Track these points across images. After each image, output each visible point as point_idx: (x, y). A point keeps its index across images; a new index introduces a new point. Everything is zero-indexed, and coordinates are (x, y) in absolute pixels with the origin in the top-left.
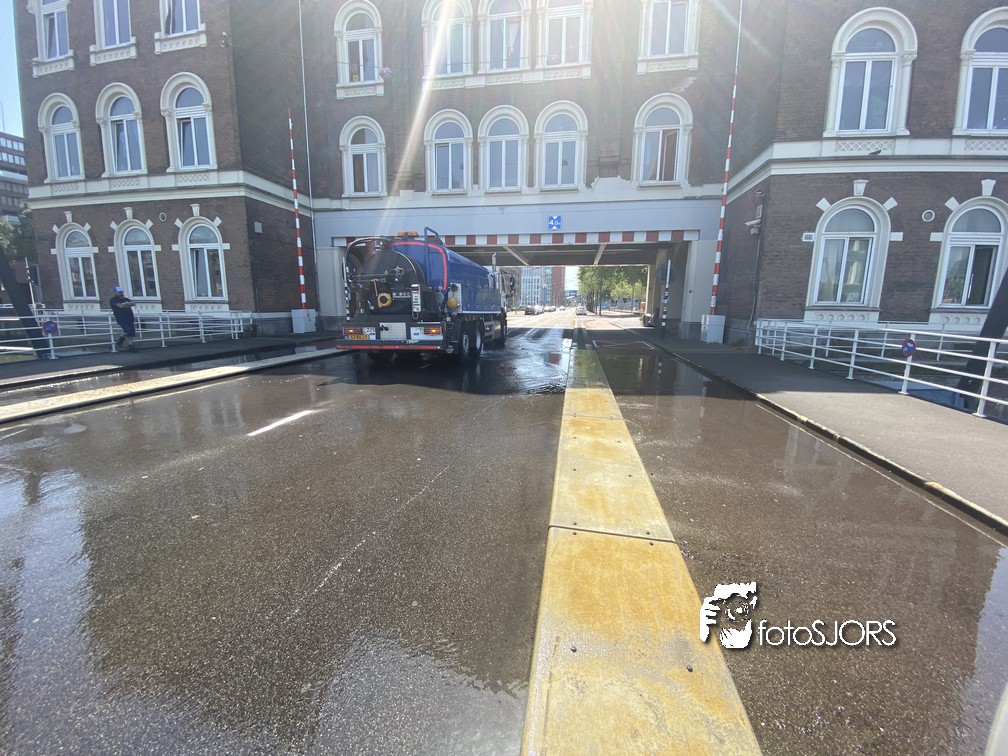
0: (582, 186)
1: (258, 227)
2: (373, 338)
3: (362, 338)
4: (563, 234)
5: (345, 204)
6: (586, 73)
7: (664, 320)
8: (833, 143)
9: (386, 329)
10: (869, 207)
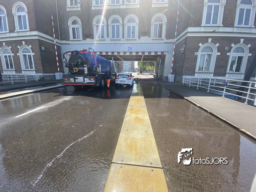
0: (137, 39)
1: (43, 48)
2: (73, 81)
3: (70, 81)
4: (132, 52)
5: (70, 42)
6: (138, 6)
7: (159, 76)
8: (204, 28)
9: (77, 79)
10: (212, 46)
